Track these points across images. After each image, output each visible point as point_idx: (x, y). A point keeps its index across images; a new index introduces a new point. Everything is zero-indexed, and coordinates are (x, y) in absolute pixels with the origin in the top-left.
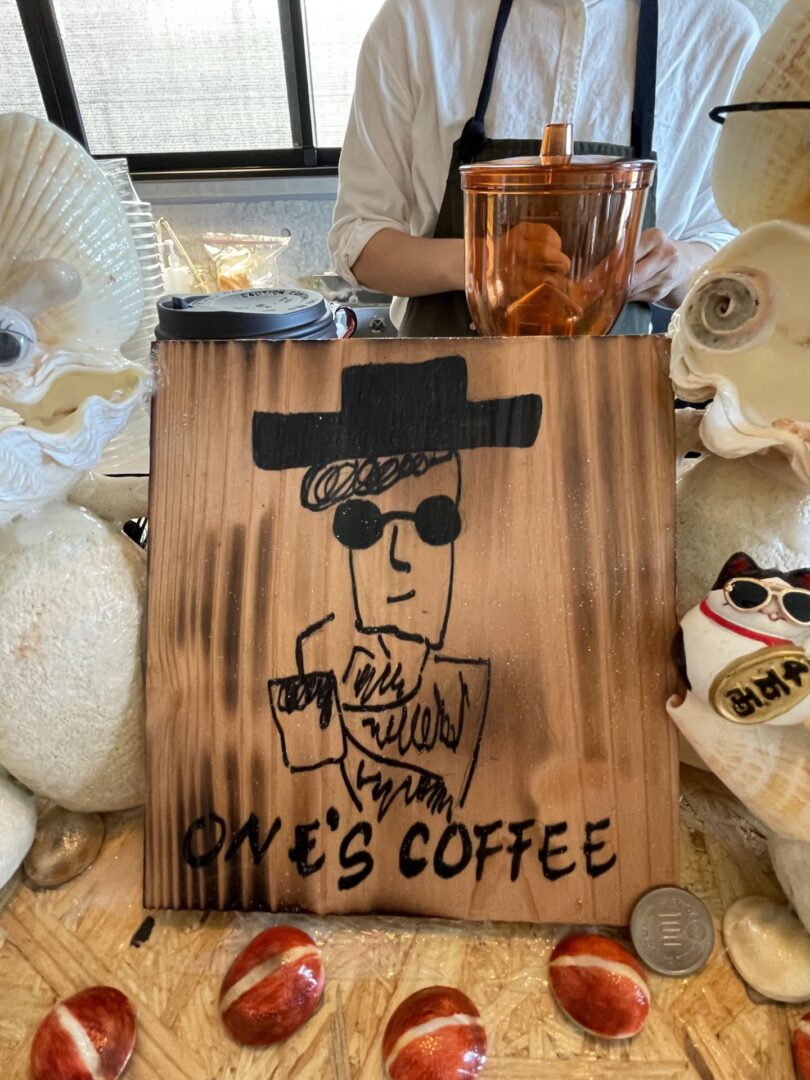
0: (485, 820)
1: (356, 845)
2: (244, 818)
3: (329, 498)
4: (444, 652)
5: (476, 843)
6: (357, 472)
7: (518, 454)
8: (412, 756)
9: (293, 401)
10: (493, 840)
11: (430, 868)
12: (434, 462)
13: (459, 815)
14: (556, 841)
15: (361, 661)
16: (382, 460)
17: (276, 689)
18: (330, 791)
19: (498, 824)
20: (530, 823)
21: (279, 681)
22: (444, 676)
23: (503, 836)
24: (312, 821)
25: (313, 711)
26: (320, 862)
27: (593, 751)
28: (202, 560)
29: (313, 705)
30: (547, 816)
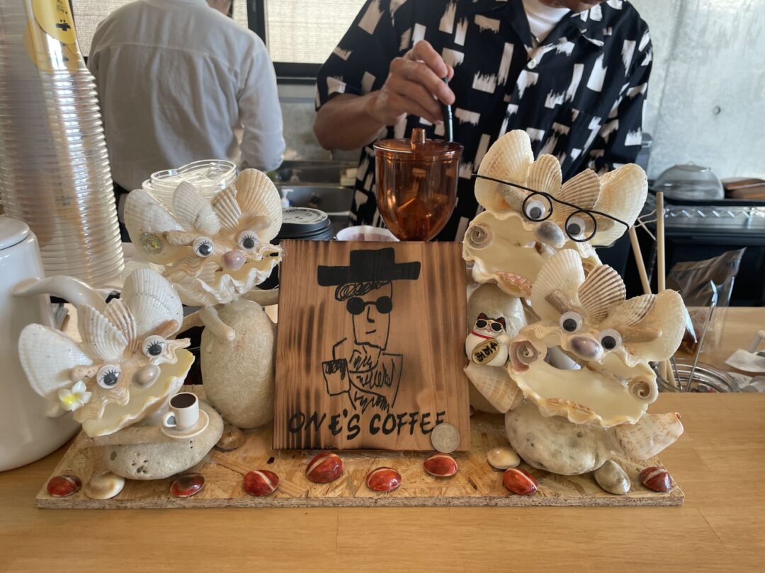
0: (401, 413)
1: (354, 423)
2: (312, 414)
3: (345, 296)
4: (386, 352)
5: (397, 421)
6: (355, 287)
7: (413, 282)
8: (374, 390)
9: (332, 262)
10: (404, 420)
11: (381, 431)
12: (383, 284)
14: (426, 420)
15: (356, 355)
16: (364, 283)
17: (325, 365)
18: (345, 403)
19: (406, 414)
20: (417, 413)
21: (326, 362)
22: (386, 360)
23: (407, 418)
24: (337, 414)
25: (338, 373)
26: (341, 429)
27: (439, 387)
28: (298, 318)
29: (339, 371)
30: (423, 411)
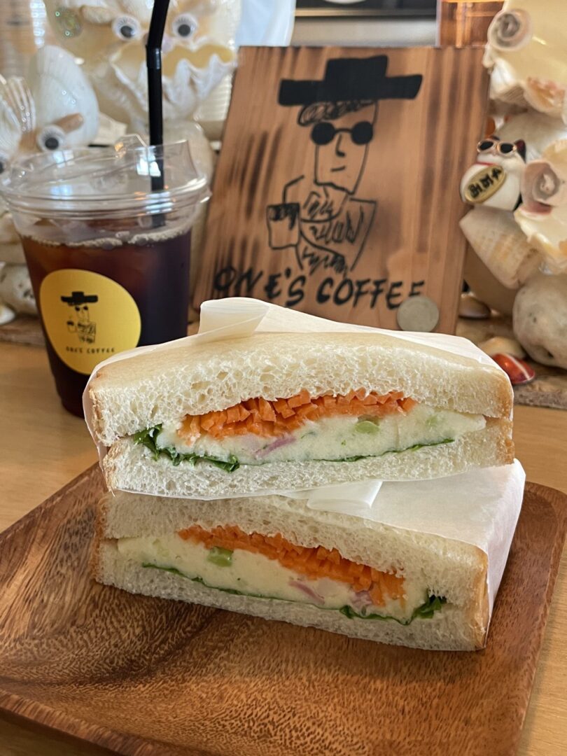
0: (362, 278)
1: (298, 286)
2: (246, 269)
5: (356, 289)
6: (326, 108)
7: (408, 103)
8: (332, 246)
9: (301, 74)
10: (364, 288)
12: (365, 105)
13: (350, 276)
14: (396, 291)
15: (314, 198)
16: (339, 103)
17: (271, 210)
18: (289, 259)
19: (368, 281)
20: (384, 281)
21: (272, 206)
22: (354, 208)
23: (371, 287)
24: (278, 273)
25: (287, 221)
26: (279, 293)
27: (422, 248)
28: (246, 147)
29: (287, 218)
30: (394, 278)
